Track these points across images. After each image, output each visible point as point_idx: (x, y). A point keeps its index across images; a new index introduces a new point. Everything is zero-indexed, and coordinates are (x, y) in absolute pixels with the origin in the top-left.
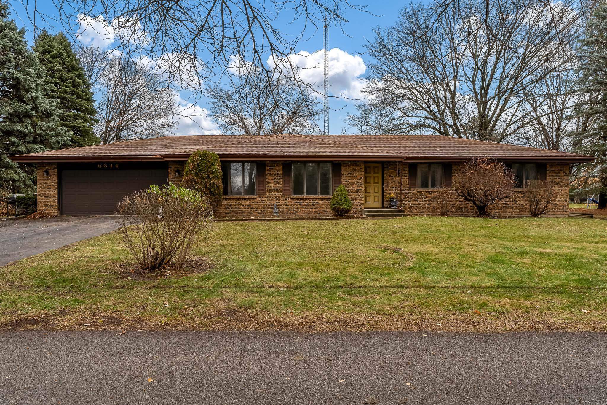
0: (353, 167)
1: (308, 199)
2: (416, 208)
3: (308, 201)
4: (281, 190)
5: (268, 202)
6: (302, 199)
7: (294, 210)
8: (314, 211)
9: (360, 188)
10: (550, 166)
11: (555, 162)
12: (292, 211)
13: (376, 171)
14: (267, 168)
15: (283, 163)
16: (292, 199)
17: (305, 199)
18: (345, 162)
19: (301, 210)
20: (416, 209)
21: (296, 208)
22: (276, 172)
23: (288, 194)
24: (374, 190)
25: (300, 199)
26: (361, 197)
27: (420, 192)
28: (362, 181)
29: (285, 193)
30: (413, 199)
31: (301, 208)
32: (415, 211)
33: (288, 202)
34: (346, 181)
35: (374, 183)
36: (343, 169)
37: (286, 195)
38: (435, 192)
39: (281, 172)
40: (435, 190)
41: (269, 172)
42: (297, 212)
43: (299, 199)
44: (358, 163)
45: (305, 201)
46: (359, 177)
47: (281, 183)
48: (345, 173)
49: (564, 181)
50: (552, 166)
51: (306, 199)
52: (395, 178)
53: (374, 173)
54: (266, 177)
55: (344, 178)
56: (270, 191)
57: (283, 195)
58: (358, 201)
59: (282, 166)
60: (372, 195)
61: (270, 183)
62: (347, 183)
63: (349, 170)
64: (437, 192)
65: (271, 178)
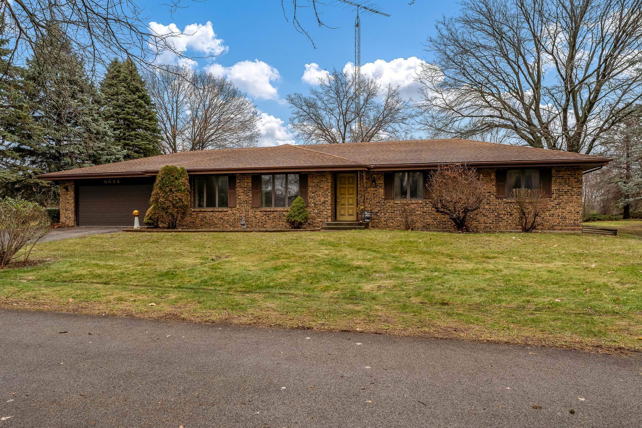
0: (320, 178)
1: (276, 211)
2: (392, 221)
3: (275, 213)
4: (251, 202)
5: (238, 215)
6: (270, 211)
7: (262, 223)
8: (281, 223)
9: (327, 199)
10: (556, 171)
11: (563, 167)
12: (261, 224)
13: (351, 182)
14: (238, 181)
15: (252, 176)
16: (260, 211)
17: (273, 211)
18: (312, 173)
19: (269, 223)
20: (393, 223)
21: (264, 220)
22: (246, 184)
23: (257, 206)
24: (348, 201)
25: (268, 211)
26: (328, 210)
27: (397, 203)
28: (329, 193)
29: (254, 206)
30: (389, 211)
31: (269, 221)
32: (392, 224)
33: (257, 215)
34: (313, 193)
35: (349, 194)
36: (309, 180)
37: (255, 207)
38: (413, 204)
39: (250, 184)
40: (413, 202)
41: (239, 184)
42: (265, 224)
43: (267, 211)
44: (324, 174)
45: (272, 213)
46: (326, 188)
47: (251, 195)
48: (311, 185)
49: (575, 189)
50: (560, 171)
51: (274, 211)
52: (369, 189)
53: (349, 184)
54: (237, 189)
55: (310, 189)
56: (240, 204)
57: (252, 207)
58: (325, 213)
59: (251, 179)
60: (347, 207)
61: (240, 196)
62: (313, 195)
63: (316, 181)
64: (416, 203)
65: (241, 190)
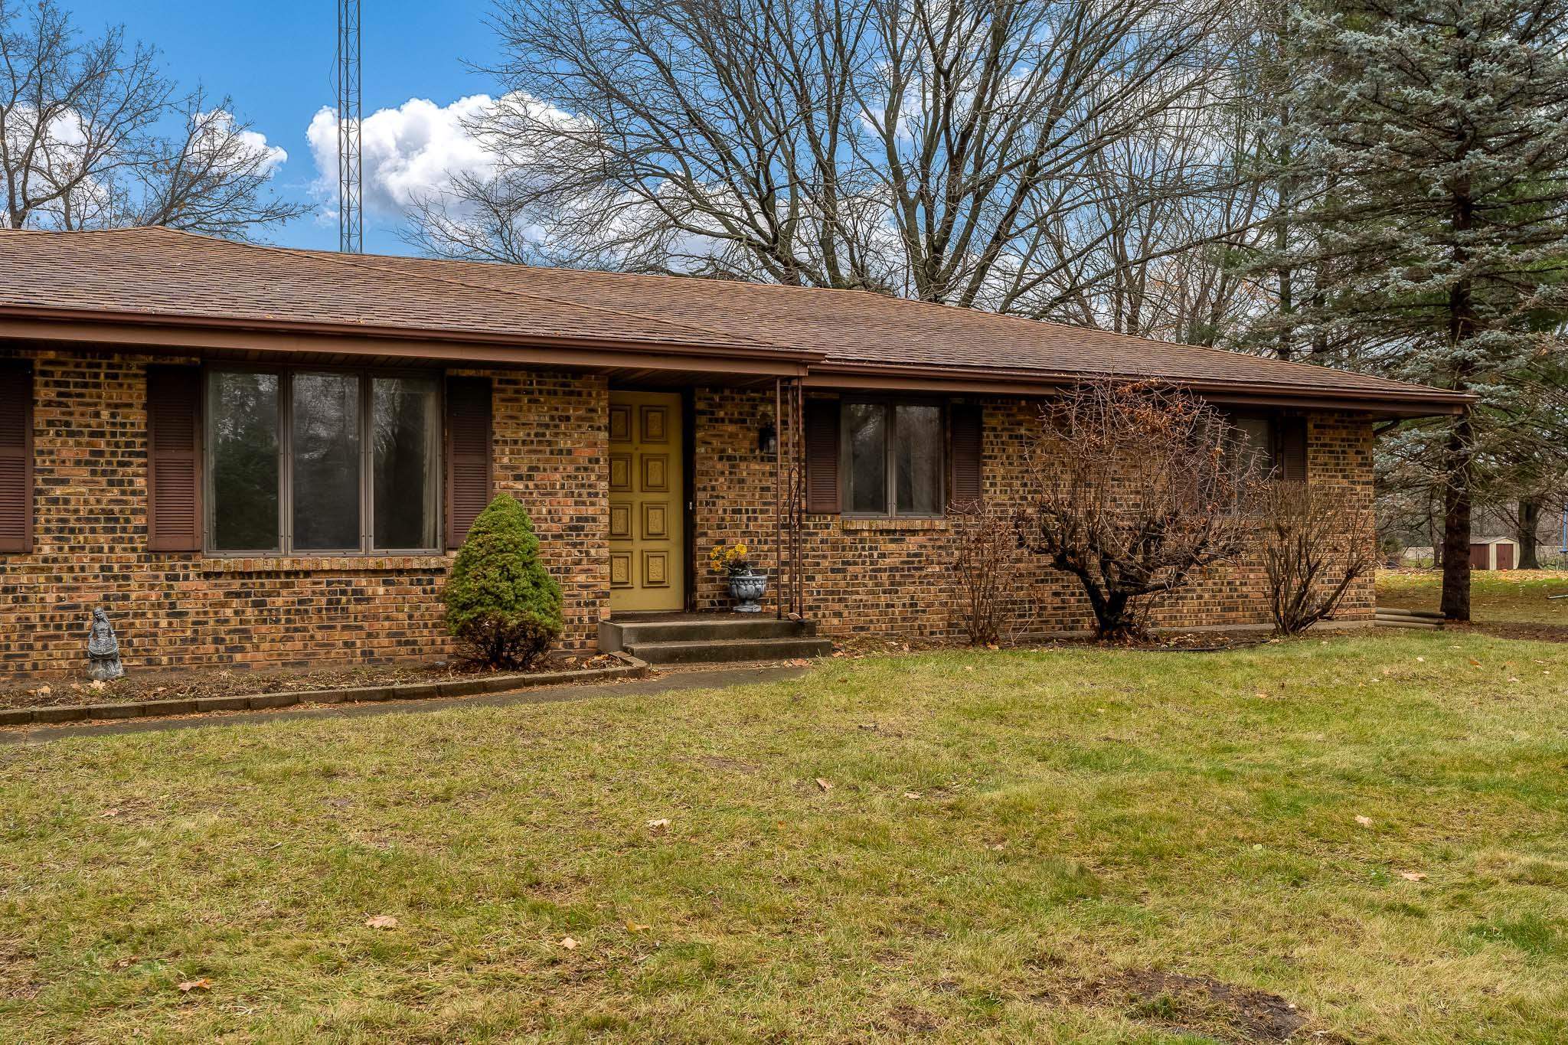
0: (554, 401)
1: (308, 574)
2: (837, 607)
3: (305, 586)
4: (140, 521)
5: (51, 598)
6: (269, 574)
7: (218, 640)
8: (339, 637)
9: (591, 511)
10: (1316, 426)
11: (1332, 412)
12: (210, 648)
13: (655, 430)
14: (44, 393)
15: (149, 368)
16: (207, 575)
17: (288, 574)
18: (512, 376)
19: (263, 639)
20: (838, 614)
21: (234, 623)
22: (105, 415)
23: (185, 543)
24: (645, 520)
25: (259, 574)
26: (597, 561)
27: (856, 532)
28: (599, 478)
29: (166, 543)
30: (825, 564)
31: (264, 629)
32: (835, 621)
33: (185, 595)
34: (518, 478)
35: (646, 487)
36: (500, 411)
37: (170, 553)
38: (914, 532)
39: (138, 417)
40: (918, 524)
41: (56, 413)
42: (242, 650)
43: (250, 575)
44: (576, 385)
45: (287, 585)
46: (584, 454)
47: (140, 483)
48: (509, 435)
49: (1359, 488)
50: (1324, 427)
51: (296, 573)
52: (743, 466)
53: (646, 437)
54: (39, 443)
55: (504, 457)
56: (63, 532)
57: (152, 554)
58: (582, 578)
59: (141, 386)
60: (638, 546)
61: (64, 482)
62: (520, 486)
63: (533, 418)
64: (925, 531)
65: (69, 450)
